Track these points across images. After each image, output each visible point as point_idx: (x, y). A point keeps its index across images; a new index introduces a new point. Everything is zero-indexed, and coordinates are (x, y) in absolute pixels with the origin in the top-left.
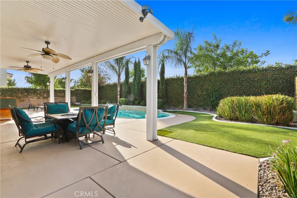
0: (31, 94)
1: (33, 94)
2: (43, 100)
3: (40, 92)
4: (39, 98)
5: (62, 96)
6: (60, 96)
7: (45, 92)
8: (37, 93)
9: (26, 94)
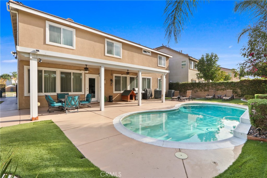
0: (196, 87)
1: (197, 87)
2: (204, 92)
3: (202, 86)
4: (201, 91)
5: (222, 89)
6: (221, 89)
7: (206, 85)
8: (200, 87)
9: (192, 87)
